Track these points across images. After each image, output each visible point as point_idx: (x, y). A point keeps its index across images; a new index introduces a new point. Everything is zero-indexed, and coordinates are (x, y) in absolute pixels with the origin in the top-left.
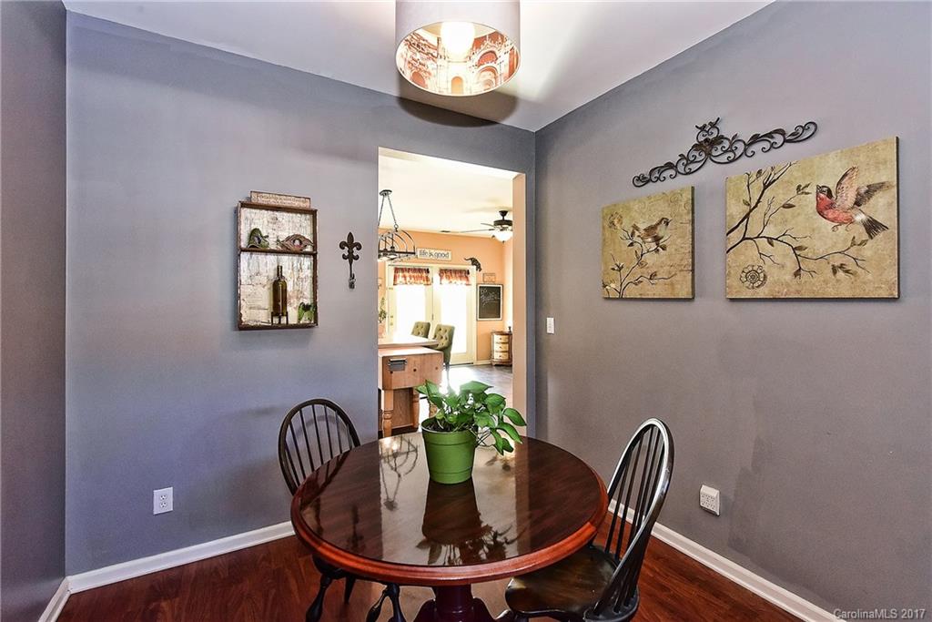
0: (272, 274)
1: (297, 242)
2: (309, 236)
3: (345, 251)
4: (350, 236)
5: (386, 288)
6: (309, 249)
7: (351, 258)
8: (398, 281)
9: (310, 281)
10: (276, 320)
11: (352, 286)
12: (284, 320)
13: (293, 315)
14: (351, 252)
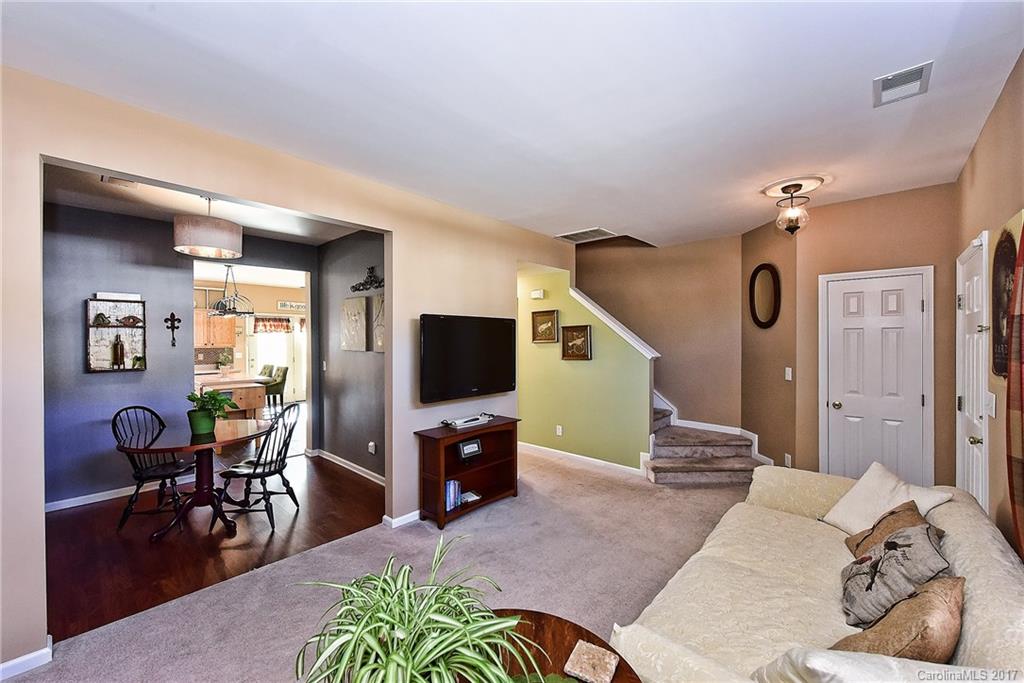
0: (113, 339)
1: (131, 320)
2: (141, 317)
3: (169, 323)
4: (173, 315)
5: (245, 335)
6: (140, 324)
7: (173, 328)
8: (258, 329)
9: (141, 343)
10: (116, 367)
11: (174, 345)
12: (122, 367)
13: (128, 363)
14: (173, 325)
